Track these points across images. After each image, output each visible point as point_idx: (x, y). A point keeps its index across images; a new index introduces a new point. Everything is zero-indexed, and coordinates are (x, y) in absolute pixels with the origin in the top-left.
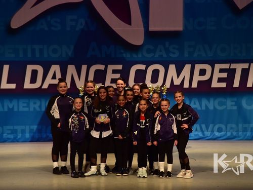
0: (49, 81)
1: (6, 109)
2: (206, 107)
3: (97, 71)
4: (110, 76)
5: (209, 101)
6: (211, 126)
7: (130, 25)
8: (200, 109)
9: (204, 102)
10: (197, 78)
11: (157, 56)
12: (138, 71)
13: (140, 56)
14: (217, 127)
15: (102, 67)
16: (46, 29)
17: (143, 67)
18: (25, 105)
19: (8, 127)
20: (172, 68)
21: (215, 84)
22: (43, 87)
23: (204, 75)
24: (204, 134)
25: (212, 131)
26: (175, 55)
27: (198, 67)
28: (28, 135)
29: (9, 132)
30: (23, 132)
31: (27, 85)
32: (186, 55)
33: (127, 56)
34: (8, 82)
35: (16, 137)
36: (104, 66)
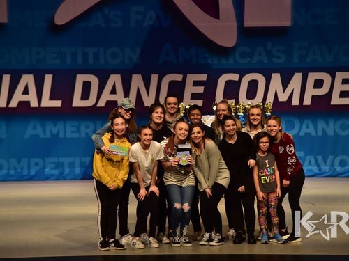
0: (106, 96)
1: (48, 135)
2: (324, 131)
3: (172, 83)
4: (189, 89)
5: (327, 124)
6: (330, 158)
7: (218, 18)
8: (315, 134)
9: (321, 124)
10: (311, 92)
11: (254, 61)
12: (228, 83)
13: (231, 61)
14: (338, 159)
15: (179, 77)
16: (103, 25)
17: (235, 77)
18: (75, 129)
19: (52, 160)
20: (276, 79)
21: (336, 100)
22: (99, 105)
23: (321, 87)
24: (320, 170)
25: (332, 165)
26: (281, 60)
27: (312, 77)
28: (78, 171)
29: (54, 166)
30: (72, 165)
31: (77, 102)
32: (296, 60)
33: (214, 61)
34: (51, 98)
35: (63, 173)
36: (182, 76)
